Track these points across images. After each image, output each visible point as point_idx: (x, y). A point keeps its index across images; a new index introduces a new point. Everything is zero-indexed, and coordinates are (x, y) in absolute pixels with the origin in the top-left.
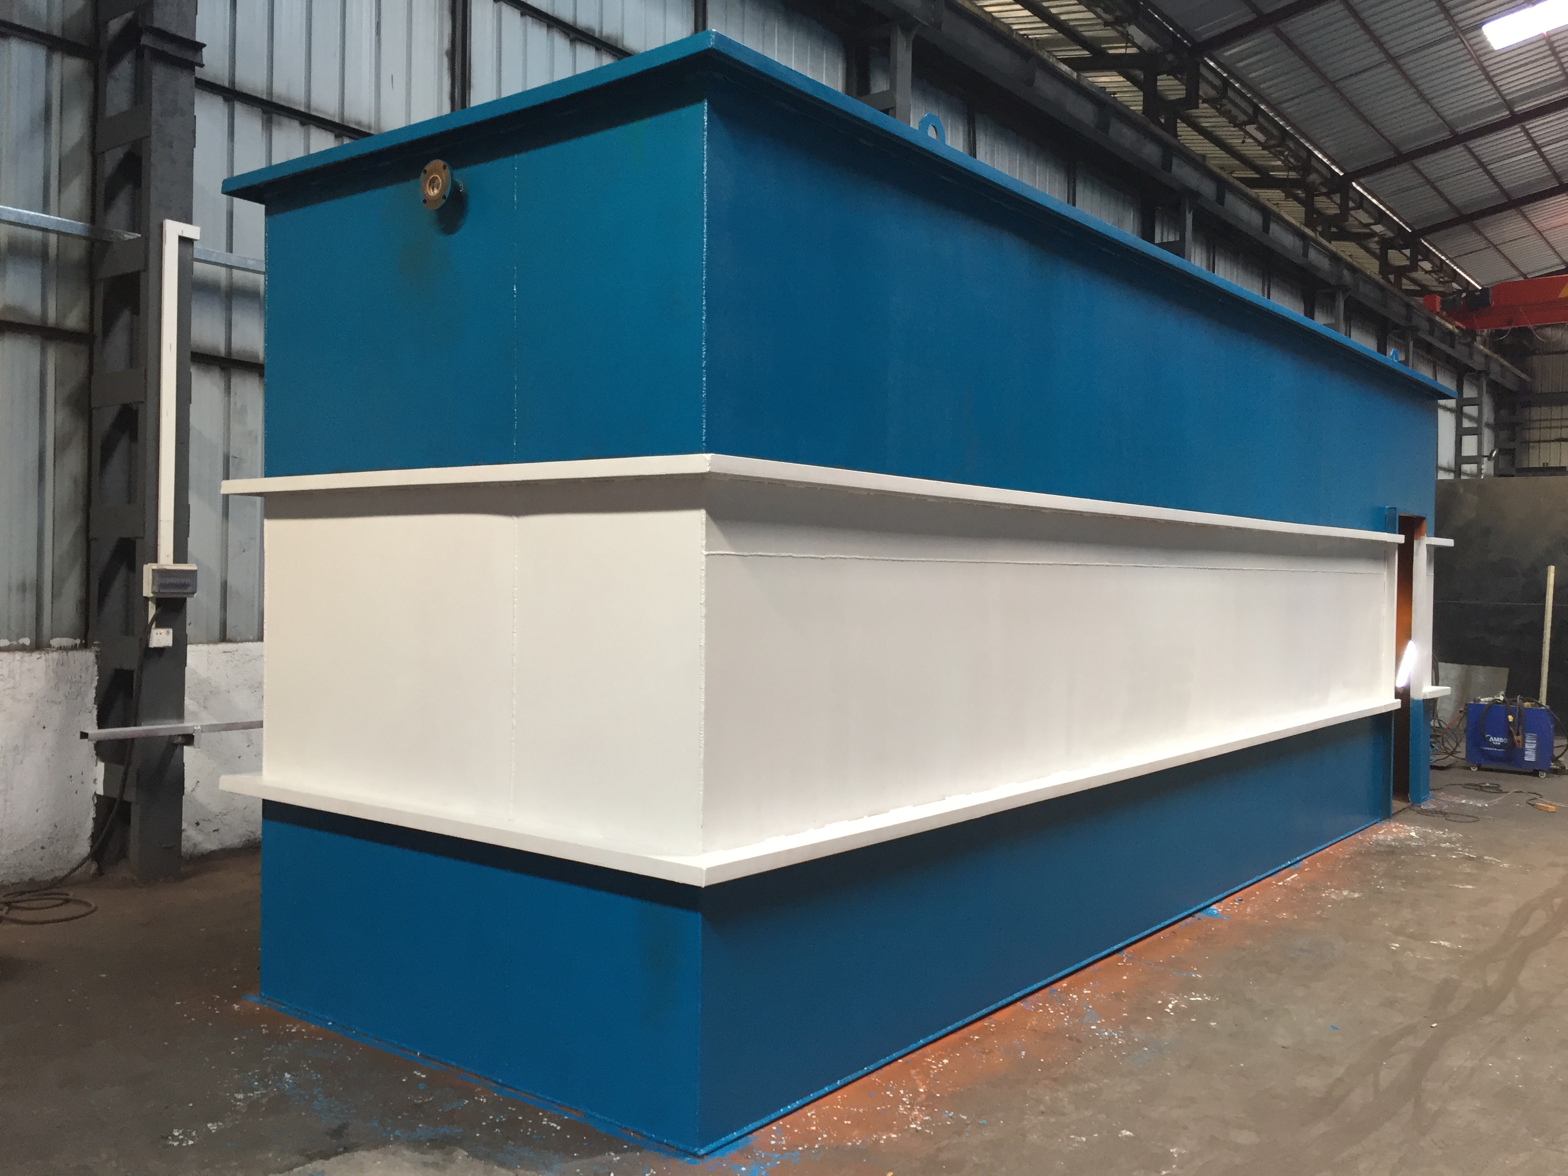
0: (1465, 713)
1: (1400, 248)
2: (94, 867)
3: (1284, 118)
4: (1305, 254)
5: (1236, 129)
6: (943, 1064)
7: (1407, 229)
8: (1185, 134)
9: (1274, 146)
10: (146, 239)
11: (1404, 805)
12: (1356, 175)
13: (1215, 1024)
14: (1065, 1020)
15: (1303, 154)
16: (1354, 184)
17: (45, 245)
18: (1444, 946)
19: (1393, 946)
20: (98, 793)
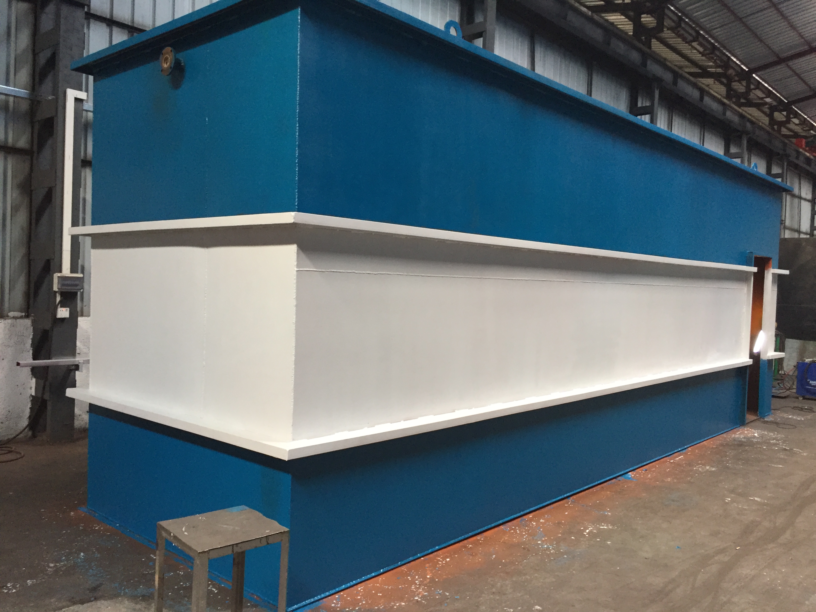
0: (797, 368)
1: (780, 111)
2: (30, 433)
3: (713, 38)
4: (724, 114)
5: (687, 45)
6: (446, 561)
7: (785, 100)
8: (656, 46)
9: (709, 54)
10: (57, 100)
11: (755, 418)
12: (755, 70)
13: (610, 543)
14: (525, 537)
15: (725, 59)
16: (754, 75)
17: (7, 102)
18: (757, 501)
19: (727, 500)
20: (32, 394)
